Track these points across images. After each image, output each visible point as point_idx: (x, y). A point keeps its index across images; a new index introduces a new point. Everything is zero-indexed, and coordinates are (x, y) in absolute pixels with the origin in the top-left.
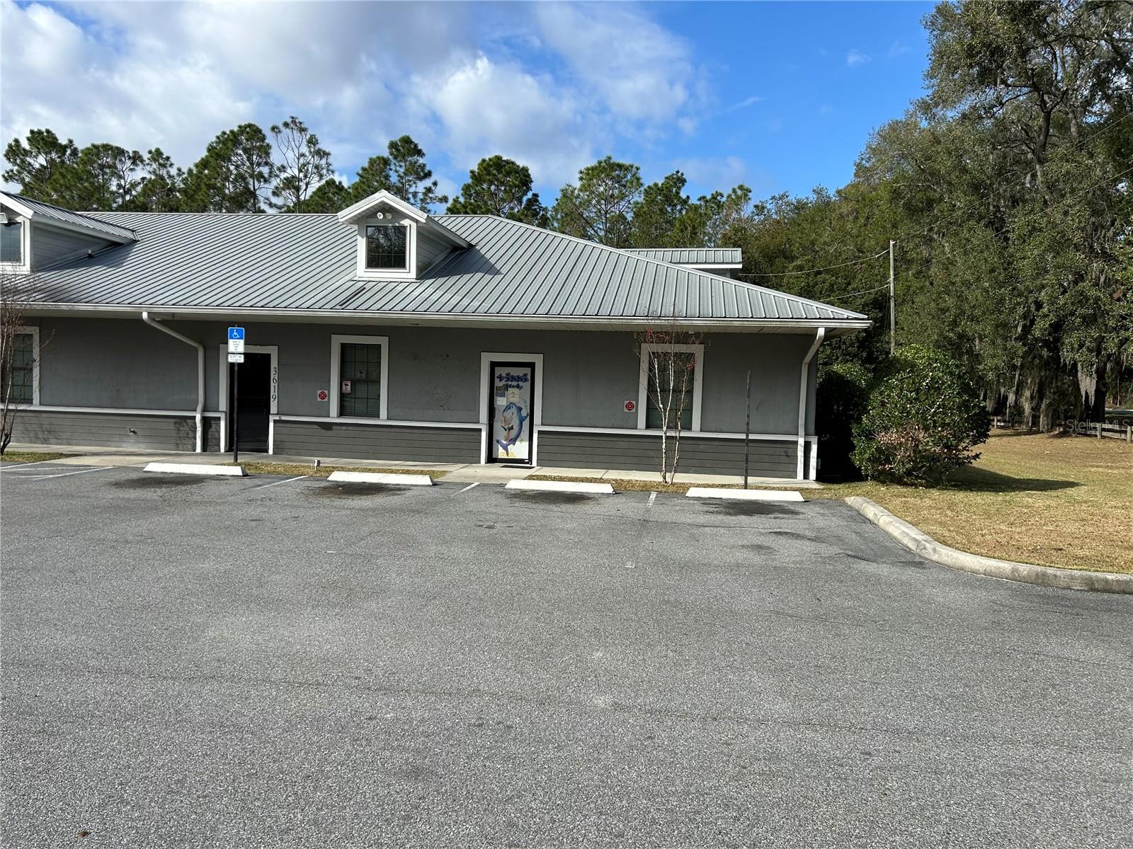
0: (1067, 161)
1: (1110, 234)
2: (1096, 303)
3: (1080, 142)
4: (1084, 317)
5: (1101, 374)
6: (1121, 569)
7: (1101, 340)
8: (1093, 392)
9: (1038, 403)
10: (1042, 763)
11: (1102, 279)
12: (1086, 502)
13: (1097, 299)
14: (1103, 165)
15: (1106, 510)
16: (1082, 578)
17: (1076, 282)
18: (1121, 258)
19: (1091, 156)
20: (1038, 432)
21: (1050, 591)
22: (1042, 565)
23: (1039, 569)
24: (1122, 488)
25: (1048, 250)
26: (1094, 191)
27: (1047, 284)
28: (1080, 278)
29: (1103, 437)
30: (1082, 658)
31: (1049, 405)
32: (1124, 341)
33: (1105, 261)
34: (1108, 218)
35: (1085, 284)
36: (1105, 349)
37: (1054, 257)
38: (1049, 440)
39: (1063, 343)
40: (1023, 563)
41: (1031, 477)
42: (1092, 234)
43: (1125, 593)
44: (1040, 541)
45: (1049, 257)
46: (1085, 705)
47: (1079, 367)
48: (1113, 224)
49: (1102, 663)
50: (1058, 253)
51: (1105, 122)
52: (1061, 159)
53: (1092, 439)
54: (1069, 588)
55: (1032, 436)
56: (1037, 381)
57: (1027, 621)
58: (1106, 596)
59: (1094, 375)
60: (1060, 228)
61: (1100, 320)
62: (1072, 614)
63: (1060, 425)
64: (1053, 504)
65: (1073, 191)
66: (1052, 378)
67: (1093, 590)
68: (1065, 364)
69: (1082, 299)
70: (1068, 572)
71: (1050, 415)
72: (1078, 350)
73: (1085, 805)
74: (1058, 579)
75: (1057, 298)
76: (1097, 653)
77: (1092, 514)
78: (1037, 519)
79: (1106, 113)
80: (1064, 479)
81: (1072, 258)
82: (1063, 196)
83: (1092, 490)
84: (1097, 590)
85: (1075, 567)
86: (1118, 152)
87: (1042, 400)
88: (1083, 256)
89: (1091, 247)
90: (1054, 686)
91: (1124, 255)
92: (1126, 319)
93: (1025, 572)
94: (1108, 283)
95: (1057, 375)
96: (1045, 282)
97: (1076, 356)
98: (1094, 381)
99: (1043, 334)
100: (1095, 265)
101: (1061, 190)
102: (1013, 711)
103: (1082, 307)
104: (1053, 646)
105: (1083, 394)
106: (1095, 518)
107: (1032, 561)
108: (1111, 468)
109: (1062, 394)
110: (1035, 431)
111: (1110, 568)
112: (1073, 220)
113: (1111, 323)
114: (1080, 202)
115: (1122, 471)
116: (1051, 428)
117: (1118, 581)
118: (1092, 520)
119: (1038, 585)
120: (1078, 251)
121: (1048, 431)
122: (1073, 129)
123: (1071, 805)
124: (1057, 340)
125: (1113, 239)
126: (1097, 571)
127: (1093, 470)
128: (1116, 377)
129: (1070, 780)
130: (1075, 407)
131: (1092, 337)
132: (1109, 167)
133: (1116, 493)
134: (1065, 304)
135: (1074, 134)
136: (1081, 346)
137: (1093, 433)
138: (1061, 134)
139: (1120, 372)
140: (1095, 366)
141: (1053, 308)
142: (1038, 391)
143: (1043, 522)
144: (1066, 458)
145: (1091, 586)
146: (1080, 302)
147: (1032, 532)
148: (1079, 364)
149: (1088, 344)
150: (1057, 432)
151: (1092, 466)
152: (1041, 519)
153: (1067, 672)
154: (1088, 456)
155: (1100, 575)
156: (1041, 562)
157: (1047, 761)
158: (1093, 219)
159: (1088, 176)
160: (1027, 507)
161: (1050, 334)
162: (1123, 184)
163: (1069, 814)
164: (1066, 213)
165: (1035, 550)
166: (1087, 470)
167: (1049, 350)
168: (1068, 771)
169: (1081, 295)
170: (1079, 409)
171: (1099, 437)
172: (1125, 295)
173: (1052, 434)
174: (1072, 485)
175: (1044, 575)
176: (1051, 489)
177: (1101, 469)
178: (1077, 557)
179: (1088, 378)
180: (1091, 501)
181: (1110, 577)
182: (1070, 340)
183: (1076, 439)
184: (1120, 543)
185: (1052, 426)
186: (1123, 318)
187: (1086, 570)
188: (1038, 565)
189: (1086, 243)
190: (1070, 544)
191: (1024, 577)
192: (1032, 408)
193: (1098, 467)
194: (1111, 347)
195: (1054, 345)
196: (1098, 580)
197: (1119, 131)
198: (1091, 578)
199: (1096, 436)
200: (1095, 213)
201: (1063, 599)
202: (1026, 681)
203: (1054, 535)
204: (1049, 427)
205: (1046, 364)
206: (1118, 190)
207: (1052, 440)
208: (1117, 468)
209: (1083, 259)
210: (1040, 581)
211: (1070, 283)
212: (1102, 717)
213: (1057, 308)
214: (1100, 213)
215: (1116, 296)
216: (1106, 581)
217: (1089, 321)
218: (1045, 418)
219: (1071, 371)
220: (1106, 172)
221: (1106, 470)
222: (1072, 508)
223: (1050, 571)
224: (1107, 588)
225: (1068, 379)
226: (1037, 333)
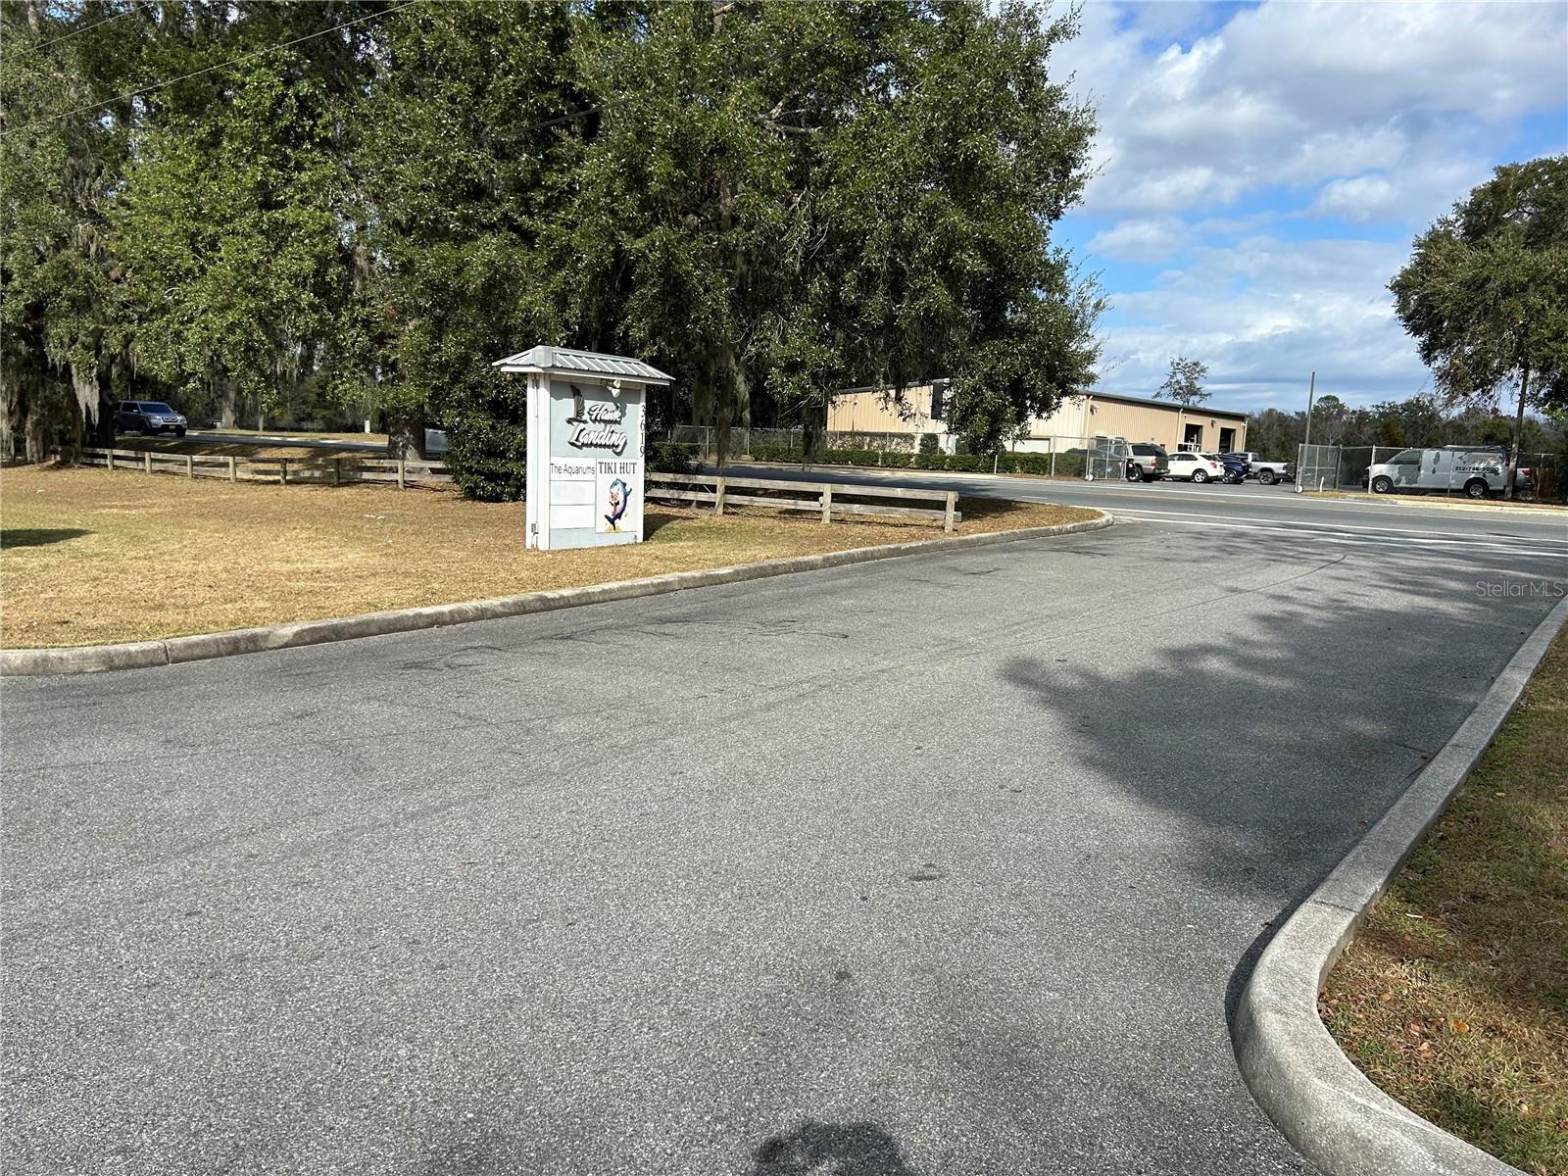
0: (27, 66)
1: (97, 185)
2: (88, 282)
3: (43, 42)
4: (73, 300)
5: (104, 382)
6: (147, 635)
7: (98, 334)
8: (96, 407)
9: (20, 421)
10: (58, 909)
11: (93, 249)
12: (97, 555)
13: (88, 277)
14: (78, 85)
15: (124, 562)
16: (97, 655)
17: (57, 249)
18: (114, 223)
19: (61, 67)
20: (25, 463)
21: (55, 681)
22: (42, 647)
23: (37, 653)
24: (143, 533)
25: (11, 195)
26: (69, 120)
27: (15, 244)
28: (61, 242)
29: (116, 468)
30: (104, 759)
31: (36, 424)
32: (129, 337)
33: (94, 224)
34: (92, 164)
35: (69, 252)
36: (106, 347)
37: (21, 205)
38: (42, 474)
39: (48, 334)
40: (13, 648)
41: (19, 527)
42: (72, 182)
43: (152, 664)
44: (35, 614)
45: (15, 204)
46: (111, 816)
47: (74, 371)
48: (99, 173)
49: (129, 758)
50: (27, 202)
51: (77, 22)
52: (18, 60)
53: (102, 470)
54: (81, 672)
55: (16, 469)
56: (16, 389)
57: (26, 727)
58: (129, 673)
59: (96, 383)
60: (26, 164)
61: (95, 306)
62: (86, 705)
63: (55, 452)
64: (54, 562)
65: (39, 113)
66: (37, 385)
67: (113, 668)
68: (54, 366)
69: (67, 275)
70: (77, 651)
71: (40, 438)
72: (70, 347)
73: (118, 941)
74: (65, 663)
75: (32, 268)
76: (124, 746)
77: (107, 571)
78: (31, 585)
79: (77, 10)
80: (67, 527)
81: (48, 212)
82: (26, 118)
83: (105, 539)
84: (118, 668)
85: (87, 642)
86: (97, 71)
87: (26, 417)
88: (63, 212)
89: (73, 200)
90: (67, 805)
91: (117, 218)
92: (128, 307)
93: (19, 662)
94: (101, 256)
95: (43, 381)
96: (12, 242)
97: (68, 355)
98: (96, 391)
99: (16, 319)
100: (81, 227)
101: (21, 108)
102: (13, 854)
103: (69, 285)
104: (64, 752)
105: (83, 408)
106: (111, 575)
107: (27, 643)
108: (128, 507)
109: (53, 407)
110: (20, 461)
111: (133, 637)
112: (43, 156)
113: (110, 311)
114: (50, 132)
115: (143, 511)
116: (44, 457)
117: (143, 652)
118: (107, 577)
119: (38, 675)
120: (54, 202)
121: (40, 461)
122: (32, 21)
123: (100, 947)
124: (39, 330)
125: (101, 194)
126: (116, 643)
127: (104, 511)
128: (126, 387)
129: (96, 917)
130: (74, 426)
131: (86, 329)
132: (87, 89)
133: (136, 540)
134: (45, 278)
135: (34, 28)
136: (73, 341)
137: (102, 461)
138: (14, 21)
139: (130, 380)
140: (95, 370)
141: (27, 282)
142: (18, 403)
143: (39, 588)
144: (69, 498)
145: (111, 664)
146: (65, 277)
147: (24, 603)
148: (73, 366)
149: (82, 338)
150: (53, 462)
151: (103, 507)
152: (37, 584)
153: (85, 782)
154: (98, 493)
155: (120, 647)
156: (40, 643)
157: (65, 903)
158: (71, 161)
159: (58, 95)
160: (16, 570)
161: (26, 320)
162: (109, 119)
163: (98, 959)
164: (32, 144)
165: (30, 628)
166: (98, 511)
167: (28, 344)
168: (93, 906)
169: (66, 267)
170: (79, 428)
171: (110, 467)
172: (123, 275)
173: (45, 464)
174: (78, 533)
175: (45, 660)
176: (49, 542)
177: (115, 511)
178: (89, 630)
179: (87, 386)
180: (106, 553)
181: (133, 648)
182: (57, 330)
183: (80, 471)
184: (143, 603)
185: (45, 454)
186: (126, 306)
187: (102, 644)
188: (36, 647)
189: (65, 194)
190: (79, 613)
191: (17, 669)
192: (12, 428)
193: (110, 507)
194: (114, 345)
195: (36, 338)
196: (118, 654)
197: (97, 41)
198: (109, 653)
199: (106, 466)
200: (73, 151)
201: (73, 688)
202: (28, 809)
203: (56, 604)
204: (41, 454)
205: (27, 364)
206: (101, 126)
207: (46, 473)
208: (136, 507)
209: (62, 216)
210: (40, 670)
211: (48, 249)
212: (133, 825)
213: (34, 283)
214: (80, 153)
215: (113, 274)
216: (129, 654)
217: (82, 305)
218: (33, 443)
219: (63, 375)
220: (83, 96)
221: (123, 512)
222: (80, 565)
223: (53, 653)
224: (131, 663)
225: (61, 387)
226: (8, 316)
